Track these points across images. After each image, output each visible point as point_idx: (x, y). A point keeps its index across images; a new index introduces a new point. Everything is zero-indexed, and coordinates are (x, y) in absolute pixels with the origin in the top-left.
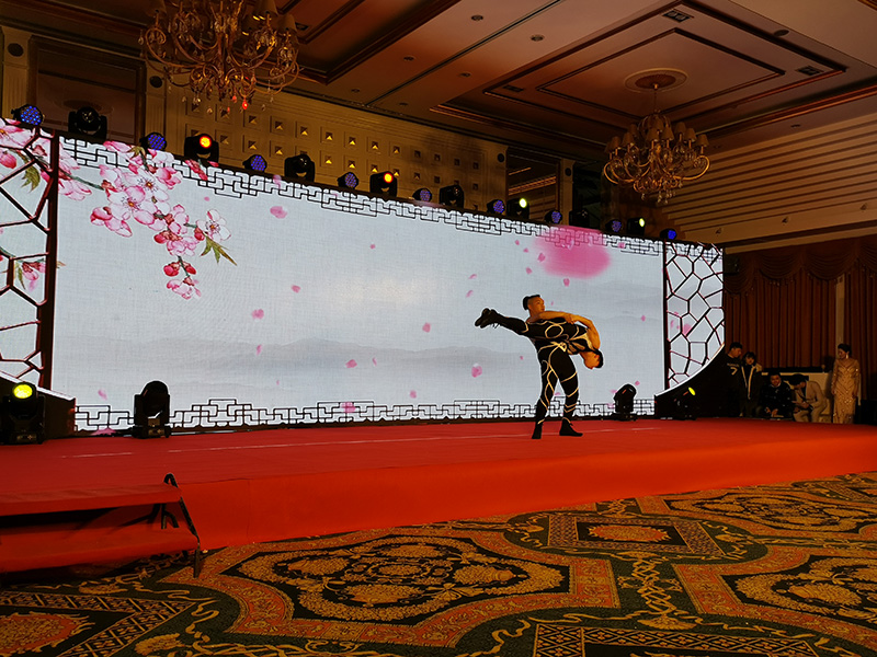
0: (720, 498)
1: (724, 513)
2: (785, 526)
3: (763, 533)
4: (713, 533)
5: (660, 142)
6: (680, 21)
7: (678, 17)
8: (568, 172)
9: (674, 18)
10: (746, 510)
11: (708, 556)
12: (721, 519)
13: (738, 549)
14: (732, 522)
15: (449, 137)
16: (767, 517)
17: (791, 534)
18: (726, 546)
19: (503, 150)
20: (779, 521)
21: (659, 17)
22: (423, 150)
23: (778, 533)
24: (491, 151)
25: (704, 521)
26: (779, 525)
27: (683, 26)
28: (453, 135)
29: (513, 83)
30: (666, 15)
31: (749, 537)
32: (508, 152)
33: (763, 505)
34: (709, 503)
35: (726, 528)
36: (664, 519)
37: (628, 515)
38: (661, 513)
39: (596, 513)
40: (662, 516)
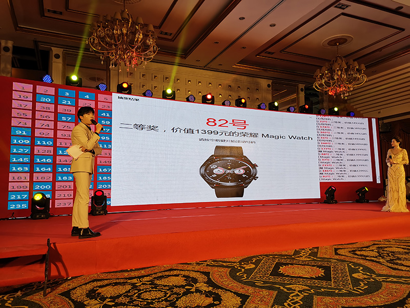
0: (367, 247)
1: (364, 257)
2: (400, 267)
3: (384, 272)
4: (352, 271)
5: (340, 69)
6: (344, 9)
7: (342, 7)
8: (302, 90)
9: (340, 8)
10: (380, 256)
11: (340, 290)
12: (362, 262)
13: (362, 284)
14: (368, 264)
15: (244, 78)
16: (391, 261)
17: (402, 273)
18: (356, 282)
19: (270, 82)
20: (397, 264)
21: (332, 8)
22: (232, 85)
23: (394, 273)
24: (264, 83)
25: (351, 262)
26: (396, 267)
27: (346, 11)
28: (246, 77)
29: (269, 50)
30: (336, 7)
31: (374, 276)
32: (272, 83)
33: (391, 252)
34: (359, 251)
35: (361, 268)
36: (328, 261)
37: (309, 258)
38: (329, 257)
39: (291, 256)
40: (328, 259)
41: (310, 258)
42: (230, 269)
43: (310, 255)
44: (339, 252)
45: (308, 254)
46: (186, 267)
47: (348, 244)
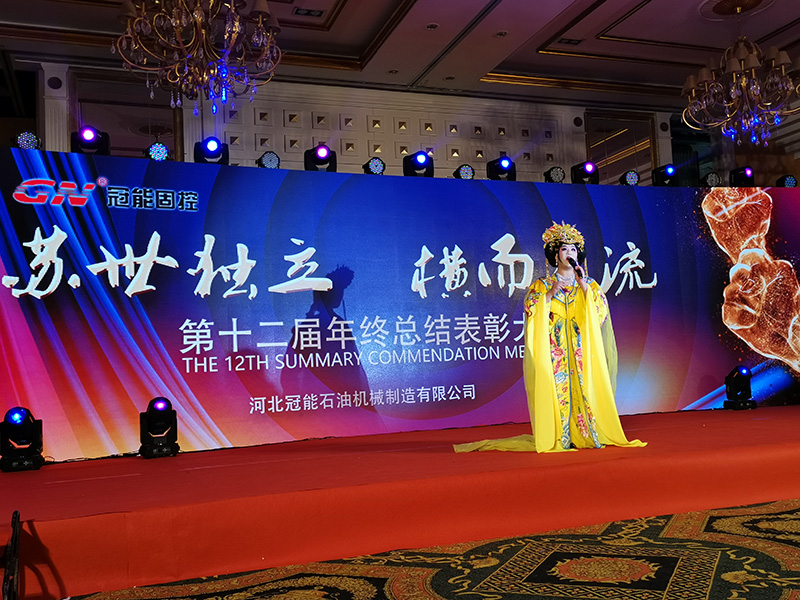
0: (791, 513)
1: (773, 535)
4: (726, 567)
8: (664, 127)
12: (761, 545)
13: (735, 595)
14: (773, 550)
15: (514, 107)
18: (722, 590)
19: (580, 113)
22: (485, 125)
24: (565, 116)
25: (733, 548)
29: (567, 35)
31: (772, 576)
32: (587, 115)
34: (768, 520)
35: (753, 559)
36: (678, 546)
37: (635, 540)
38: (687, 536)
39: (595, 537)
40: (682, 541)
41: (641, 540)
42: (436, 571)
43: (642, 533)
44: (717, 525)
45: (639, 532)
46: (337, 568)
47: (749, 506)
